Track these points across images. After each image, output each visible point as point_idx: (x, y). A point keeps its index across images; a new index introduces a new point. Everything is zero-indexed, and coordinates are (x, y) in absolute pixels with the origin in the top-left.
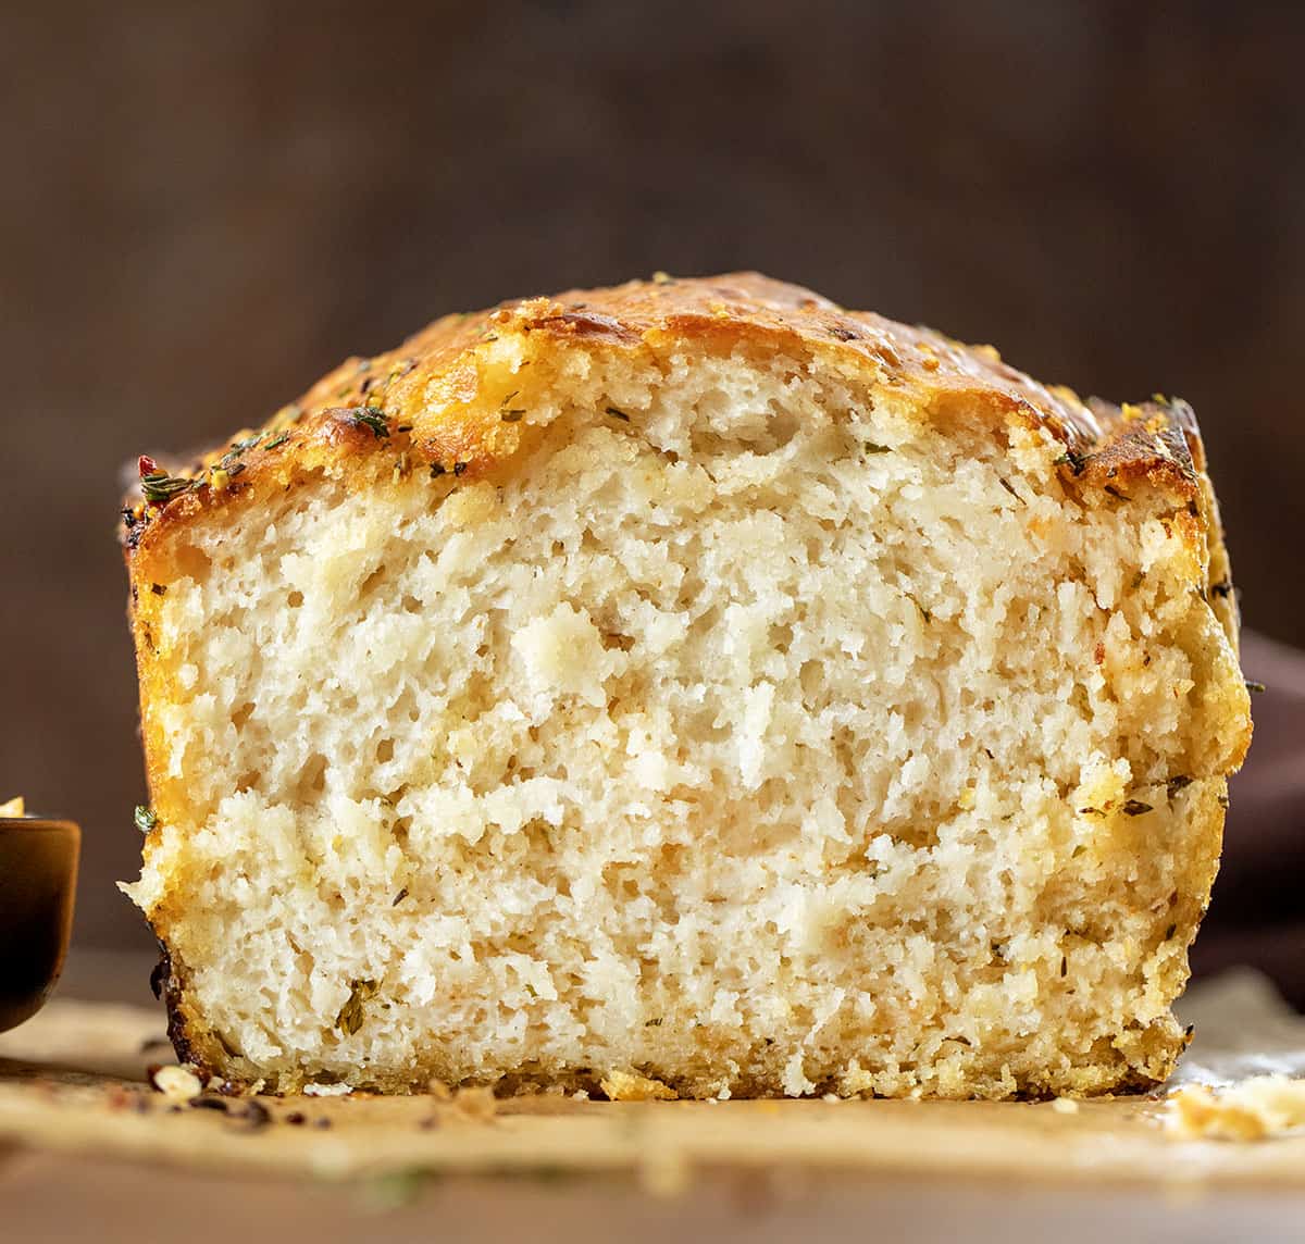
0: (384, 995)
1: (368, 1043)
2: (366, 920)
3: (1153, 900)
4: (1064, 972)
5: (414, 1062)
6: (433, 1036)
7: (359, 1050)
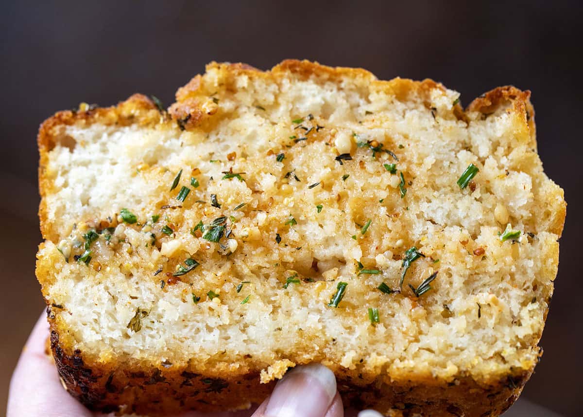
0: (151, 317)
1: (144, 339)
2: (143, 283)
3: (524, 284)
4: (479, 316)
5: (165, 349)
6: (174, 338)
7: (140, 341)
